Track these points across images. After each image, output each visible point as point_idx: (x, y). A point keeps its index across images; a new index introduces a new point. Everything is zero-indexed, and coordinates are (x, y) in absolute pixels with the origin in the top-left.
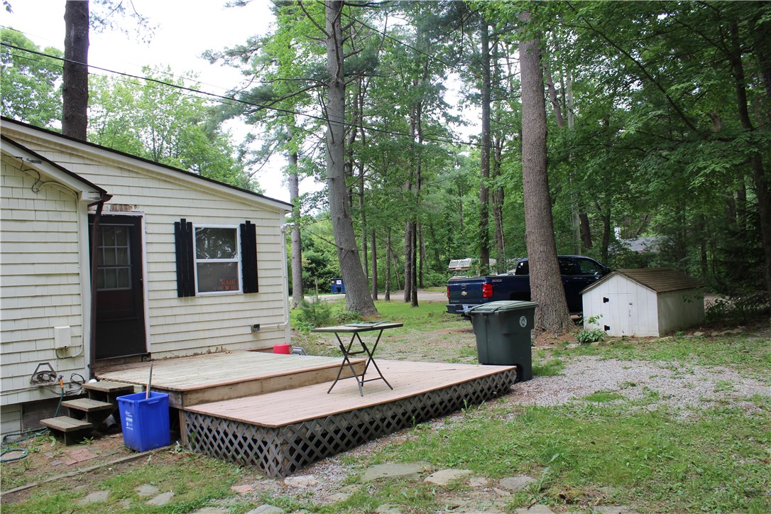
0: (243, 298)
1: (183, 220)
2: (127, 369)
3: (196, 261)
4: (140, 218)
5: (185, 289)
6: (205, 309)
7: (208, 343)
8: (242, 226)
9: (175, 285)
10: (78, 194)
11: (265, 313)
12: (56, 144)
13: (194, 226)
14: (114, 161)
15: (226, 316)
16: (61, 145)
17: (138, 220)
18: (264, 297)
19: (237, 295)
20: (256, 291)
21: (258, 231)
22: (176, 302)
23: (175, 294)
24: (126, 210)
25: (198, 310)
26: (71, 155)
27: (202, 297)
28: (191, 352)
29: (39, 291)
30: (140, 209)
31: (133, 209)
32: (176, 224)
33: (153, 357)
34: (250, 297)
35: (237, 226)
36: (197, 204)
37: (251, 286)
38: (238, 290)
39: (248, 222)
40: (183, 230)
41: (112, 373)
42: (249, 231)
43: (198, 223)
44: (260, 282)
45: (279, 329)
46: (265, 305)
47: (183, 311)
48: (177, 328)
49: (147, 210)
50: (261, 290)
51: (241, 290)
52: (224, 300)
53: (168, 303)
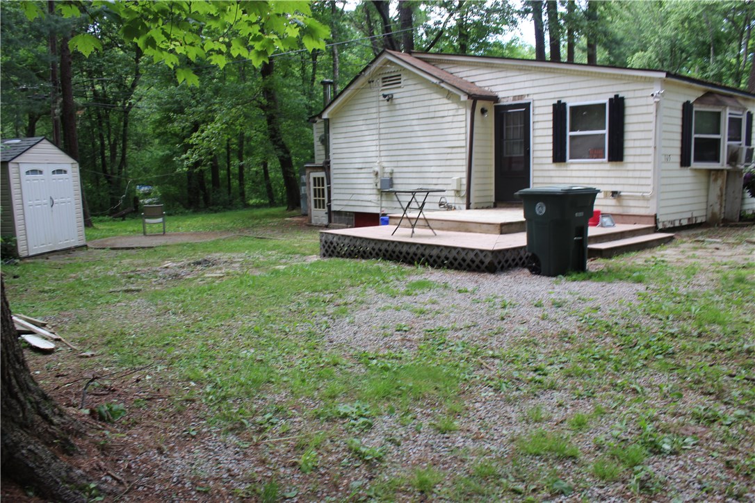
0: (608, 166)
1: (559, 102)
3: (569, 134)
4: (529, 104)
5: (558, 156)
6: (574, 174)
8: (611, 100)
9: (551, 153)
11: (631, 181)
12: (483, 63)
13: (568, 105)
14: (514, 66)
15: (593, 181)
16: (486, 63)
17: (527, 106)
18: (630, 167)
19: (602, 163)
20: (622, 160)
21: (628, 103)
22: (553, 166)
23: (551, 160)
24: (521, 99)
25: (569, 174)
26: (492, 67)
27: (572, 163)
30: (531, 97)
31: (526, 97)
32: (554, 105)
34: (614, 165)
35: (606, 101)
36: (572, 86)
37: (617, 154)
38: (604, 158)
39: (617, 96)
40: (559, 109)
42: (618, 104)
43: (571, 103)
44: (627, 152)
45: (644, 198)
46: (630, 174)
47: (557, 173)
49: (535, 97)
50: (626, 159)
51: (606, 159)
52: (591, 167)
53: (546, 167)
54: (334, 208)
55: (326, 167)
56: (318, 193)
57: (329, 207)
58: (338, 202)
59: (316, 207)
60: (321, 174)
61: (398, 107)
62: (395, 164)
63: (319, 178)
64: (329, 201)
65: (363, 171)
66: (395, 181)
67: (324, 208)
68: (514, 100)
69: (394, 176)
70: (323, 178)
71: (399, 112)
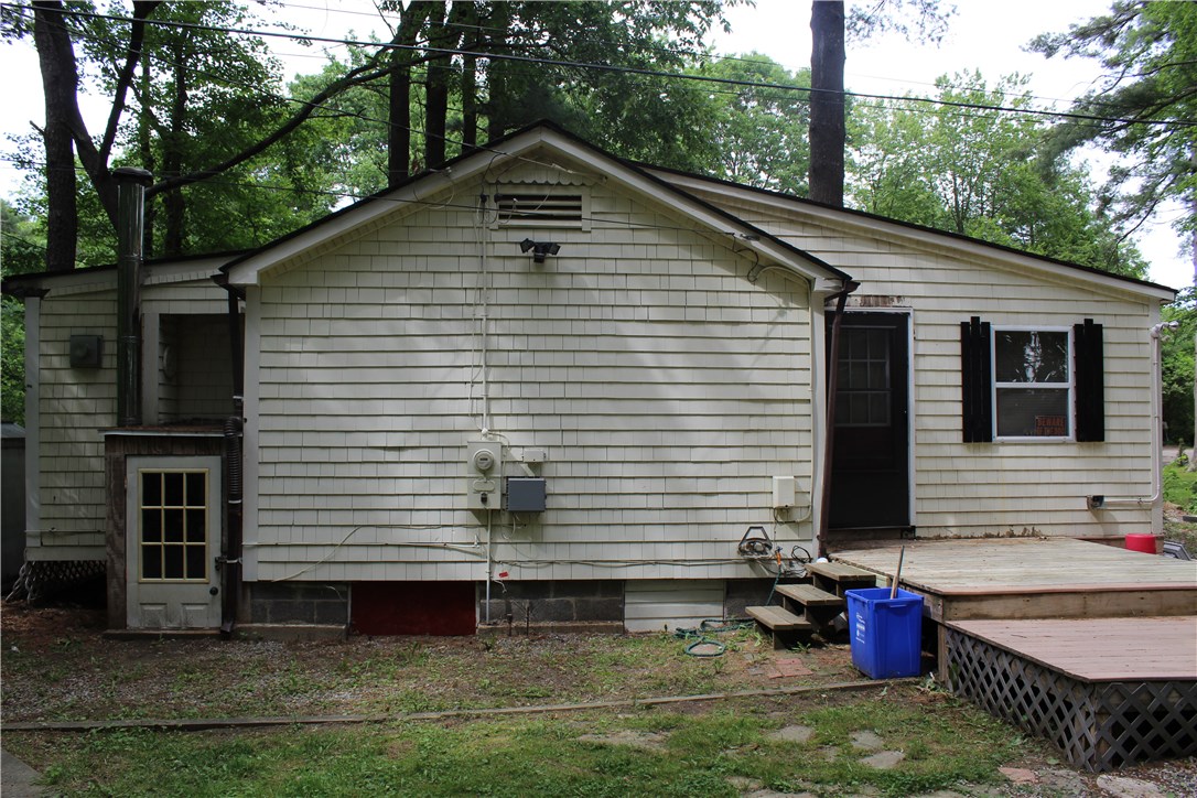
0: (1074, 450)
1: (976, 320)
2: (876, 548)
3: (996, 385)
4: (905, 316)
5: (976, 430)
6: (1008, 464)
7: (1010, 518)
8: (1077, 328)
9: (958, 423)
10: (810, 282)
12: (782, 210)
13: (994, 328)
14: (866, 230)
15: (1044, 477)
16: (790, 212)
17: (902, 319)
18: (1114, 451)
19: (1064, 443)
20: (1101, 439)
21: (1107, 335)
22: (961, 450)
23: (959, 437)
24: (885, 305)
25: (996, 464)
26: (804, 224)
27: (1003, 444)
28: (980, 532)
29: (754, 423)
30: (906, 302)
31: (896, 303)
32: (964, 326)
33: (918, 533)
34: (1087, 450)
35: (1069, 329)
37: (1092, 429)
38: (1067, 434)
39: (1089, 322)
40: (974, 336)
41: (852, 553)
42: (1090, 337)
43: (998, 325)
44: (1109, 423)
45: (1141, 507)
46: (1115, 464)
47: (970, 464)
48: (959, 492)
49: (917, 304)
50: (1110, 437)
51: (1073, 437)
52: (1040, 451)
53: (947, 451)
54: (255, 569)
55: (222, 441)
57: (230, 570)
58: (264, 554)
59: (152, 573)
60: (190, 464)
62: (555, 439)
63: (176, 476)
64: (232, 551)
66: (551, 487)
68: (865, 304)
69: (548, 471)
70: (199, 476)
71: (563, 298)
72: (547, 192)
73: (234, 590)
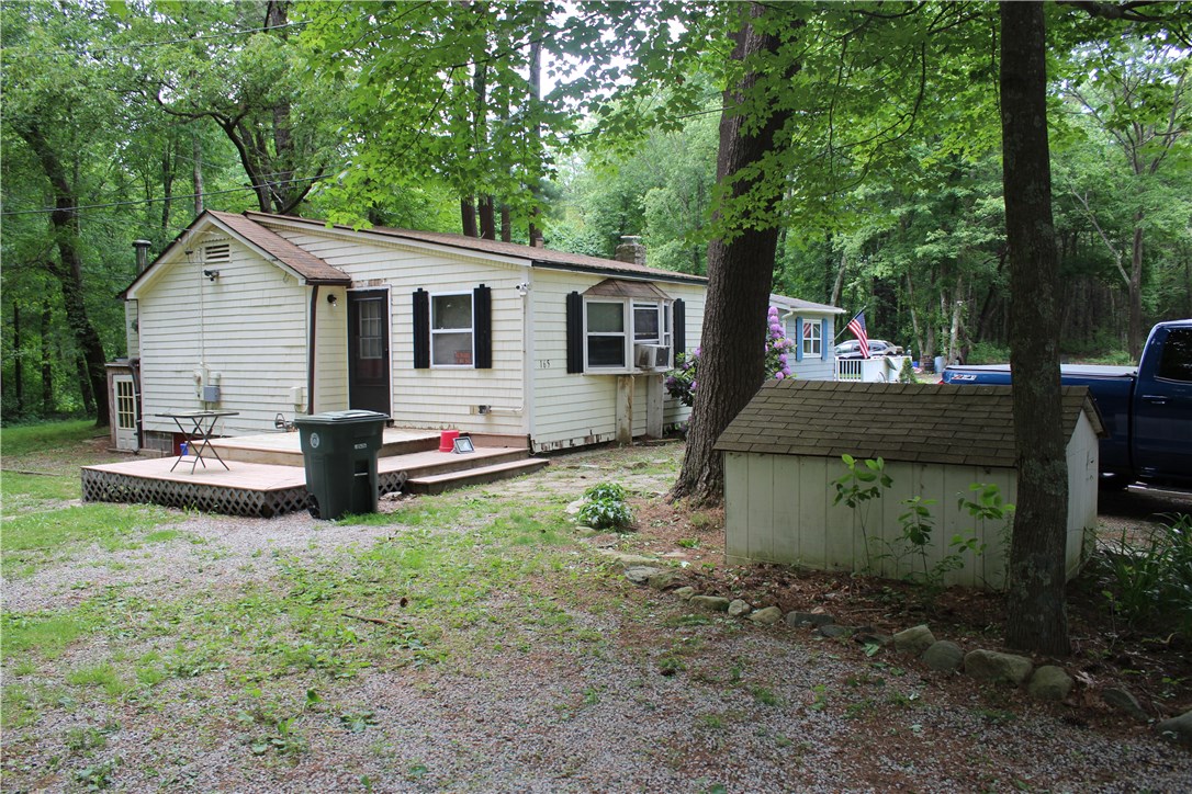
0: (476, 374)
1: (420, 290)
3: (432, 331)
4: (386, 291)
5: (421, 361)
6: (439, 383)
7: (441, 418)
8: (476, 291)
9: (412, 357)
11: (502, 393)
13: (431, 295)
15: (459, 392)
17: (385, 293)
18: (500, 375)
19: (469, 369)
20: (490, 367)
21: (495, 295)
22: (415, 373)
23: (412, 365)
24: (378, 285)
25: (433, 383)
27: (436, 369)
28: (425, 426)
30: (389, 282)
31: (384, 283)
32: (414, 294)
33: (396, 424)
34: (482, 373)
35: (472, 292)
36: (436, 270)
37: (484, 360)
38: (470, 364)
39: (483, 286)
40: (420, 298)
42: (483, 295)
43: (433, 292)
44: (496, 356)
45: (515, 415)
46: (500, 384)
47: (420, 382)
48: (414, 400)
49: (394, 283)
50: (496, 365)
51: (473, 366)
52: (457, 374)
53: (407, 374)
54: (146, 427)
55: (134, 368)
56: (124, 404)
57: (140, 425)
58: (151, 418)
59: (122, 426)
60: (128, 378)
61: (225, 289)
62: (222, 367)
63: (125, 384)
64: (140, 417)
65: (183, 375)
66: (223, 390)
67: (133, 426)
68: (370, 285)
69: (223, 383)
70: (130, 384)
71: (227, 296)
72: (219, 244)
73: (140, 433)
